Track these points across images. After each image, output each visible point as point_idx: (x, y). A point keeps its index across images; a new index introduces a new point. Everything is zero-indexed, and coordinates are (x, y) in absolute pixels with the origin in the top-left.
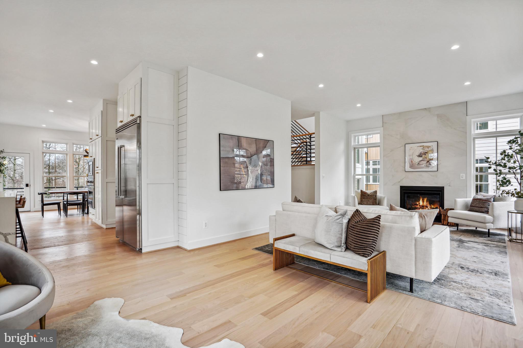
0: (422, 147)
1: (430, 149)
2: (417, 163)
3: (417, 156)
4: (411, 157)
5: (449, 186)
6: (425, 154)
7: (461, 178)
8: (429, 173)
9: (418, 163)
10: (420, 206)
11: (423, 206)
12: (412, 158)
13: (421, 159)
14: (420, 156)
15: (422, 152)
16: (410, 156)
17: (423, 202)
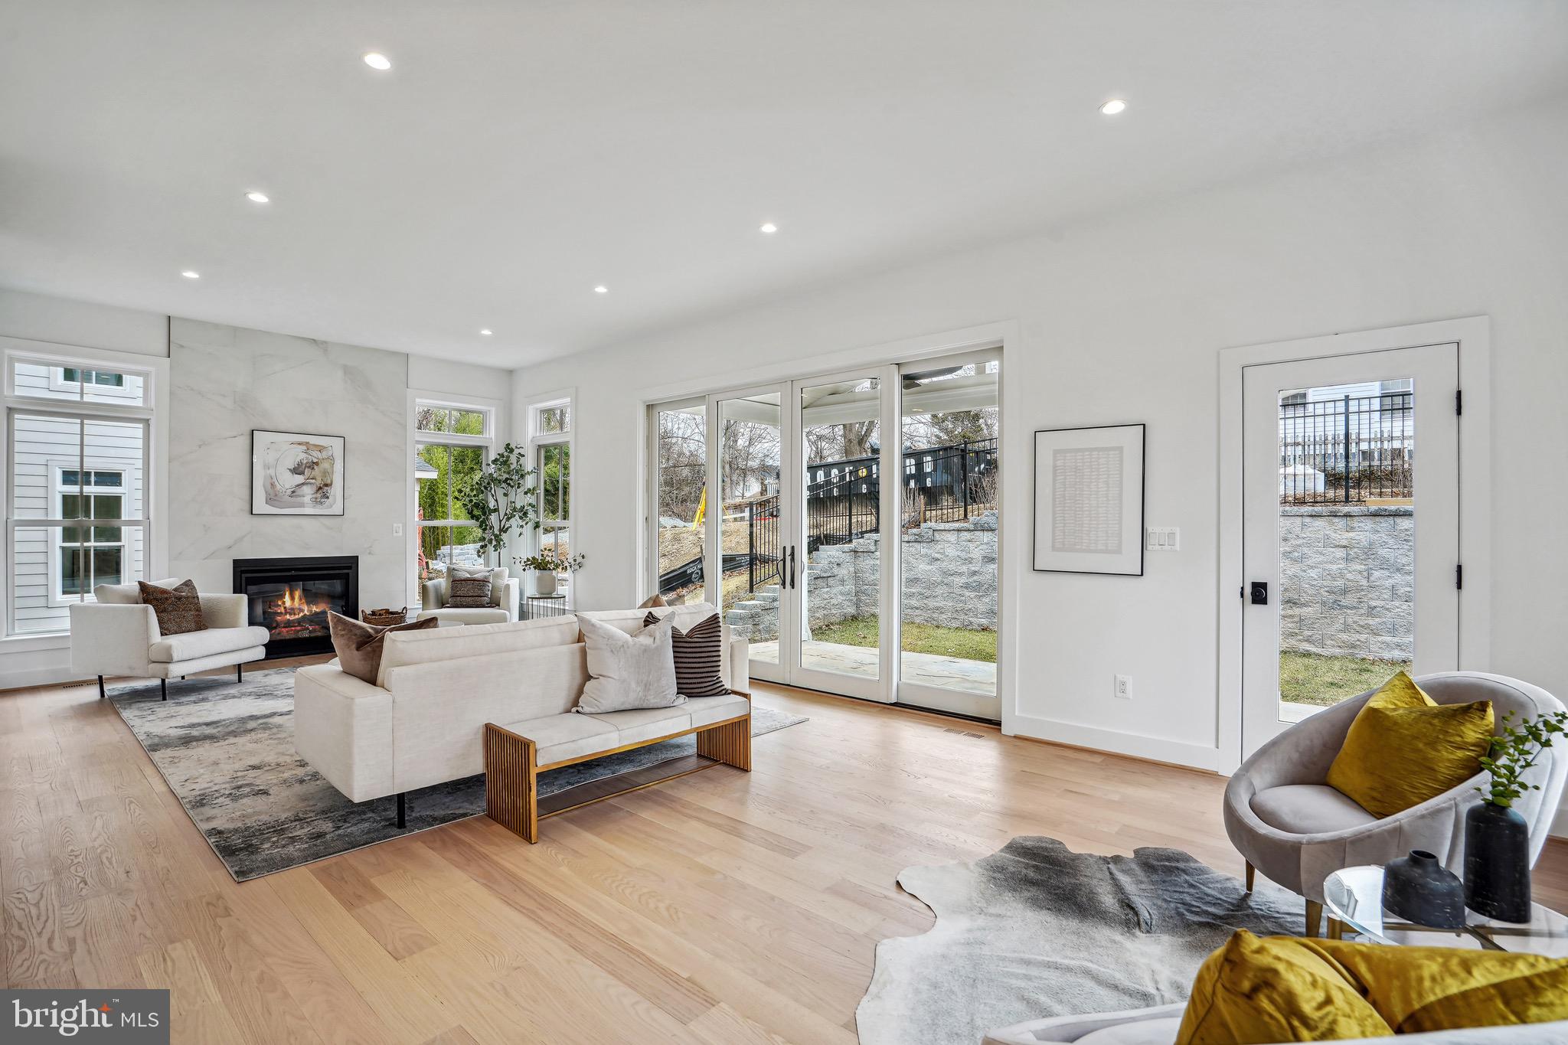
0: (305, 448)
1: (325, 454)
2: (289, 492)
3: (290, 470)
4: (271, 472)
5: (370, 553)
6: (313, 468)
7: (395, 534)
8: (322, 519)
9: (293, 492)
10: (285, 608)
11: (292, 609)
12: (273, 474)
13: (300, 479)
14: (297, 470)
15: (305, 462)
16: (267, 467)
17: (292, 598)
